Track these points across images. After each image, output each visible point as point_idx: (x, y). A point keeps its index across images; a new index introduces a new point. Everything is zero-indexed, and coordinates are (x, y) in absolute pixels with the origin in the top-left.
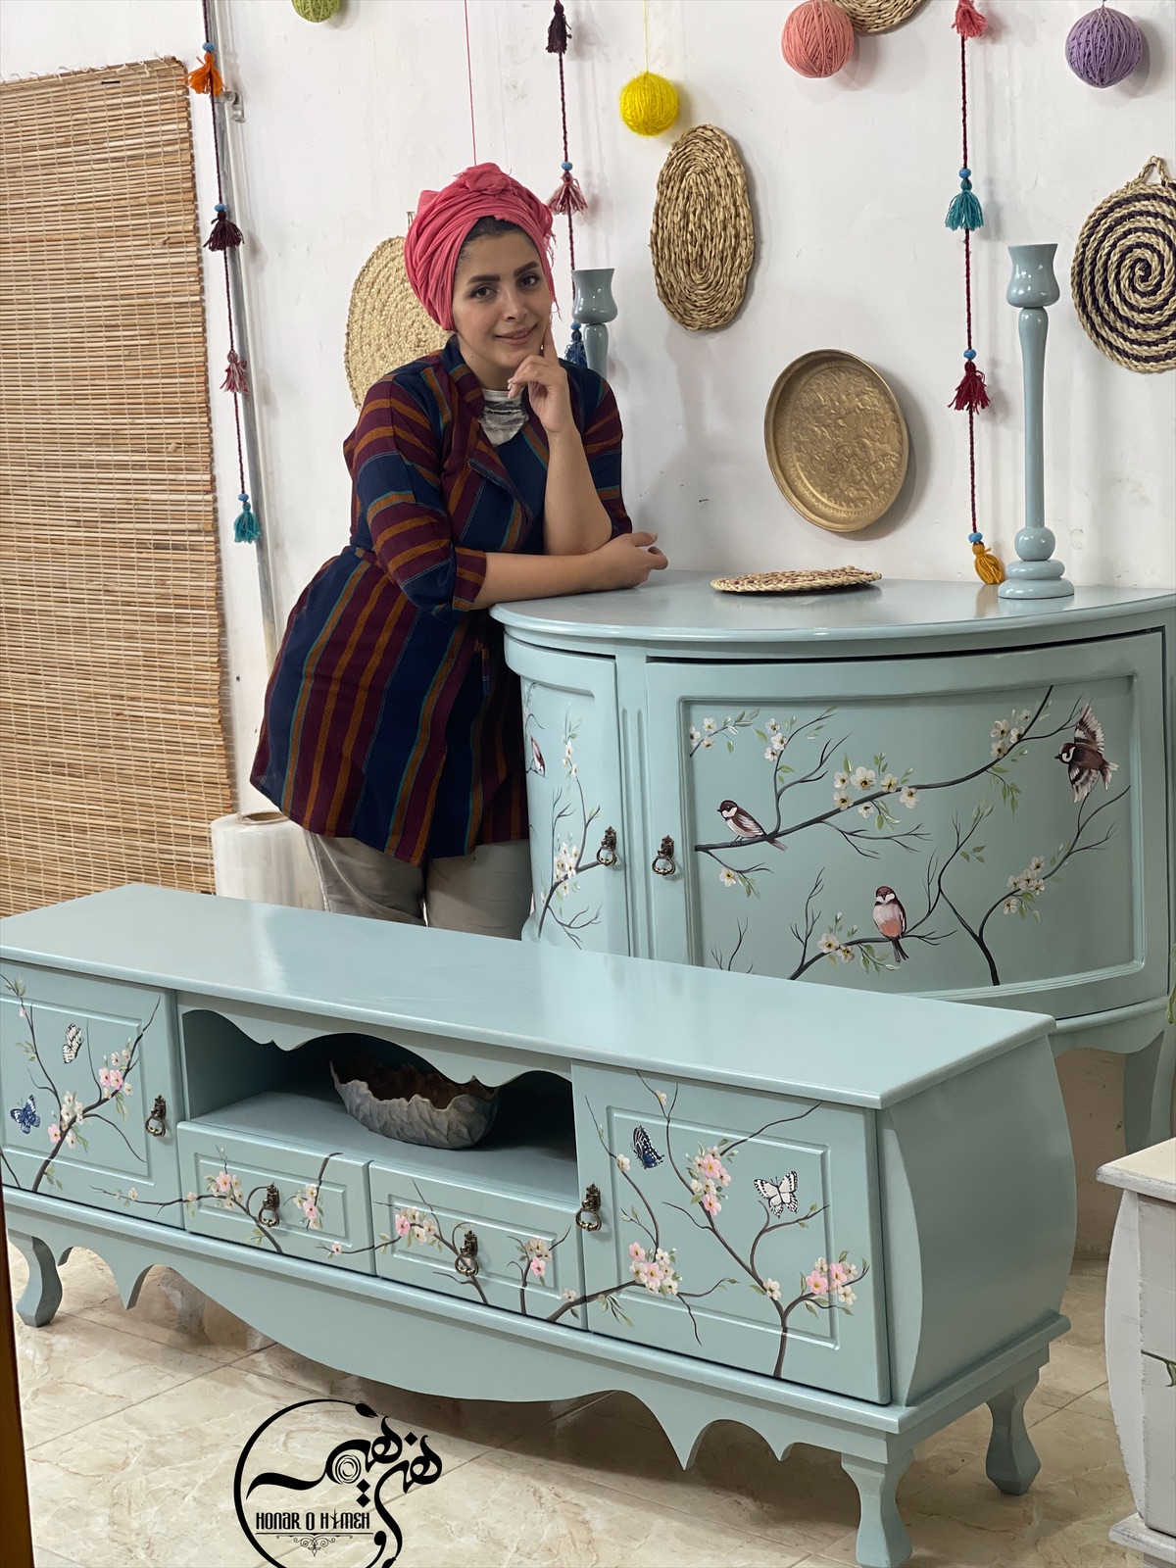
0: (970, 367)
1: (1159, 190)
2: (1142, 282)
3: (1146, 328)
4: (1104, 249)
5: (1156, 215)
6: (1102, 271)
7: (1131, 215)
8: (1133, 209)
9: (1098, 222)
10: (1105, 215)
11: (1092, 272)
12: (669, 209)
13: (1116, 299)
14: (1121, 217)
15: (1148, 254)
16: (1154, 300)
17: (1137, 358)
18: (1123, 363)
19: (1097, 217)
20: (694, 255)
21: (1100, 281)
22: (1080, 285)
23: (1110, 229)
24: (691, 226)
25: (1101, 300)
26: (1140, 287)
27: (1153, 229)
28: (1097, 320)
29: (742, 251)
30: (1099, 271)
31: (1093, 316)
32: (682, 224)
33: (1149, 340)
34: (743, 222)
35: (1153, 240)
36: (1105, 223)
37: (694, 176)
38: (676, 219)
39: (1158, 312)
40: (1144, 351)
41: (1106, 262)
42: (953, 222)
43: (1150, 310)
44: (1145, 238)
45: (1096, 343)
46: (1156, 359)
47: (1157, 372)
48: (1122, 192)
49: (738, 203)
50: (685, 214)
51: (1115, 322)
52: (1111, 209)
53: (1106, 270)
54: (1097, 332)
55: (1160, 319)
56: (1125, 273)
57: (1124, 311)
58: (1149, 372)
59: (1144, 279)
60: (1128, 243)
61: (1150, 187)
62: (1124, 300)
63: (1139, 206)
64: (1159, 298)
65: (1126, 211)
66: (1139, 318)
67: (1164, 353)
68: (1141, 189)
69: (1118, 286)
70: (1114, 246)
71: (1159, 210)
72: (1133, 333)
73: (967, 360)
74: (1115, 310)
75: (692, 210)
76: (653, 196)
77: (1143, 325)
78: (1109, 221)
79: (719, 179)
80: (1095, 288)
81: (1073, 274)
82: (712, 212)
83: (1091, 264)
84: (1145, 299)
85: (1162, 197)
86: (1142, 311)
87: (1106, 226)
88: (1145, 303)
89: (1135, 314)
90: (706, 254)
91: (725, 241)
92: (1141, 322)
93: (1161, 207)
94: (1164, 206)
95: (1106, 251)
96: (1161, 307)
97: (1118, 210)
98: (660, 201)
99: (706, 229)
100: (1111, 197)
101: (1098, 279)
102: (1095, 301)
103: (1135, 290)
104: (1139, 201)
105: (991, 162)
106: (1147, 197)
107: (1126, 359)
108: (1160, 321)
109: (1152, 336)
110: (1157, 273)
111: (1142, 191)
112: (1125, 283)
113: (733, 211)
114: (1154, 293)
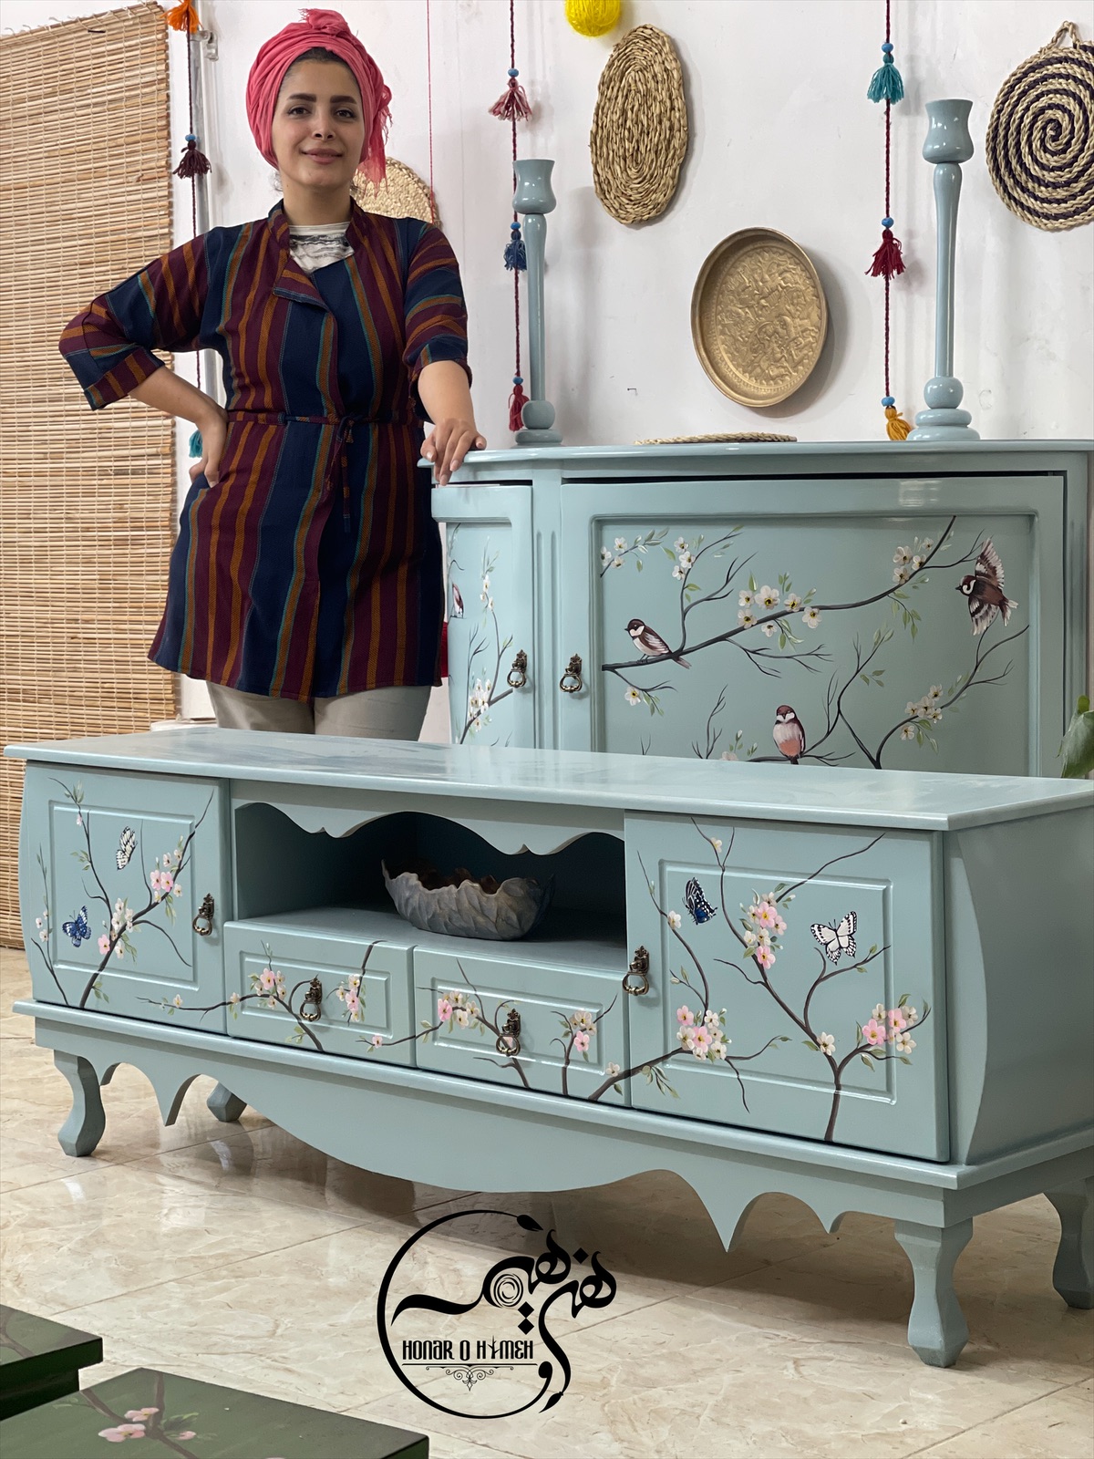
0: (888, 235)
1: (1071, 52)
2: (1053, 141)
3: (1055, 186)
4: (1017, 112)
5: (1067, 77)
6: (1015, 134)
7: (1044, 79)
8: (1045, 72)
9: (1012, 88)
10: (1019, 80)
11: (1006, 136)
12: (609, 109)
13: (1028, 160)
14: (1034, 81)
15: (1059, 114)
16: (1064, 159)
17: (1047, 217)
18: (1033, 223)
19: (1011, 82)
20: (631, 150)
21: (1013, 143)
22: (994, 150)
23: (1024, 93)
24: (629, 123)
25: (1014, 162)
26: (1051, 146)
27: (1065, 90)
28: (1010, 182)
29: (676, 143)
30: (1012, 134)
31: (1006, 178)
32: (620, 121)
33: (1059, 197)
34: (677, 115)
35: (1064, 100)
36: (1019, 88)
37: (633, 73)
38: (615, 117)
39: (1067, 170)
40: (1053, 209)
41: (1019, 125)
42: (875, 95)
43: (1061, 169)
44: (1057, 99)
45: (1007, 205)
46: (1065, 216)
47: (1065, 229)
48: (1035, 57)
49: (674, 97)
50: (624, 112)
51: (1026, 182)
52: (1025, 74)
53: (1019, 133)
54: (1009, 194)
55: (1068, 176)
56: (1037, 134)
57: (1035, 170)
58: (1058, 229)
59: (1055, 139)
60: (1041, 105)
61: (1062, 51)
62: (1035, 160)
63: (1051, 69)
64: (1069, 156)
65: (1039, 75)
66: (1049, 177)
67: (1073, 209)
68: (1054, 53)
69: (1030, 147)
70: (1027, 109)
71: (1070, 71)
72: (1043, 192)
73: (884, 228)
74: (1027, 171)
75: (630, 107)
76: (596, 97)
77: (1053, 183)
78: (1022, 85)
79: (656, 75)
80: (1008, 151)
81: (987, 140)
82: (649, 108)
83: (1005, 128)
84: (1055, 158)
85: (1073, 59)
86: (1053, 170)
87: (1020, 91)
88: (1056, 162)
89: (1045, 173)
90: (642, 148)
91: (660, 135)
92: (1052, 180)
93: (1072, 68)
94: (1075, 67)
95: (1019, 114)
96: (1070, 165)
97: (1032, 74)
98: (601, 101)
99: (643, 125)
100: (1025, 63)
101: (1011, 142)
102: (1008, 163)
103: (1046, 150)
104: (1051, 64)
105: (913, 40)
106: (1060, 61)
107: (1036, 218)
108: (1069, 178)
109: (1061, 193)
110: (1067, 132)
111: (1054, 55)
112: (1036, 144)
113: (668, 104)
114: (1064, 151)
